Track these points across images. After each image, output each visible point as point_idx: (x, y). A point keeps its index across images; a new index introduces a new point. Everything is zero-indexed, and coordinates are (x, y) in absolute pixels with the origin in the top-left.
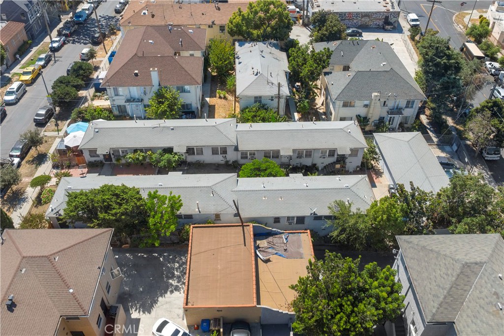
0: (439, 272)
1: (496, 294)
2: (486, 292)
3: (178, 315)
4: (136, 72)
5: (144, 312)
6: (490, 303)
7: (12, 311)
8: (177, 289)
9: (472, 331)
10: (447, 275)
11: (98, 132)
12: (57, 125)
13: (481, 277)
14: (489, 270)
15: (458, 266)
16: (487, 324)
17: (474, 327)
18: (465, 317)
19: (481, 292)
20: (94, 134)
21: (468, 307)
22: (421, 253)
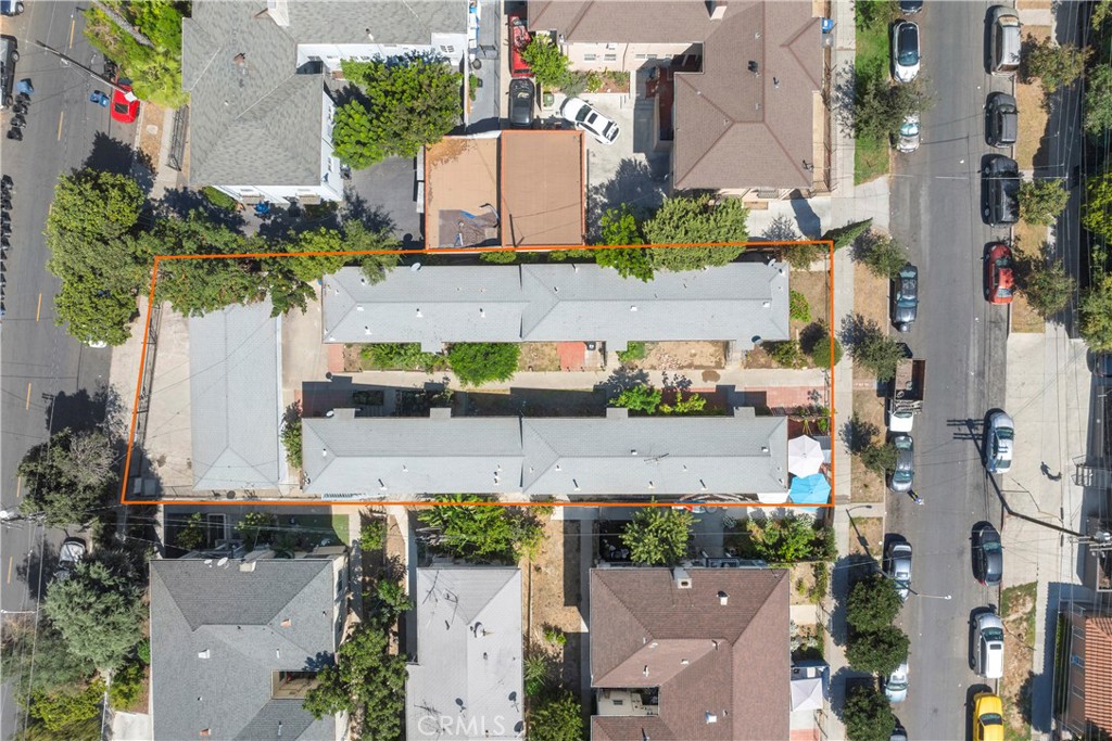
0: (290, 122)
1: (241, 85)
2: (250, 91)
3: (594, 155)
4: (724, 601)
5: (630, 160)
6: (251, 78)
7: (751, 63)
8: (597, 190)
9: (281, 59)
10: (282, 115)
11: (763, 448)
12: (863, 541)
13: (247, 107)
14: (234, 112)
15: (267, 121)
16: (264, 61)
17: (278, 63)
18: (282, 75)
19: (255, 92)
20: (768, 443)
21: (275, 82)
22: (300, 150)
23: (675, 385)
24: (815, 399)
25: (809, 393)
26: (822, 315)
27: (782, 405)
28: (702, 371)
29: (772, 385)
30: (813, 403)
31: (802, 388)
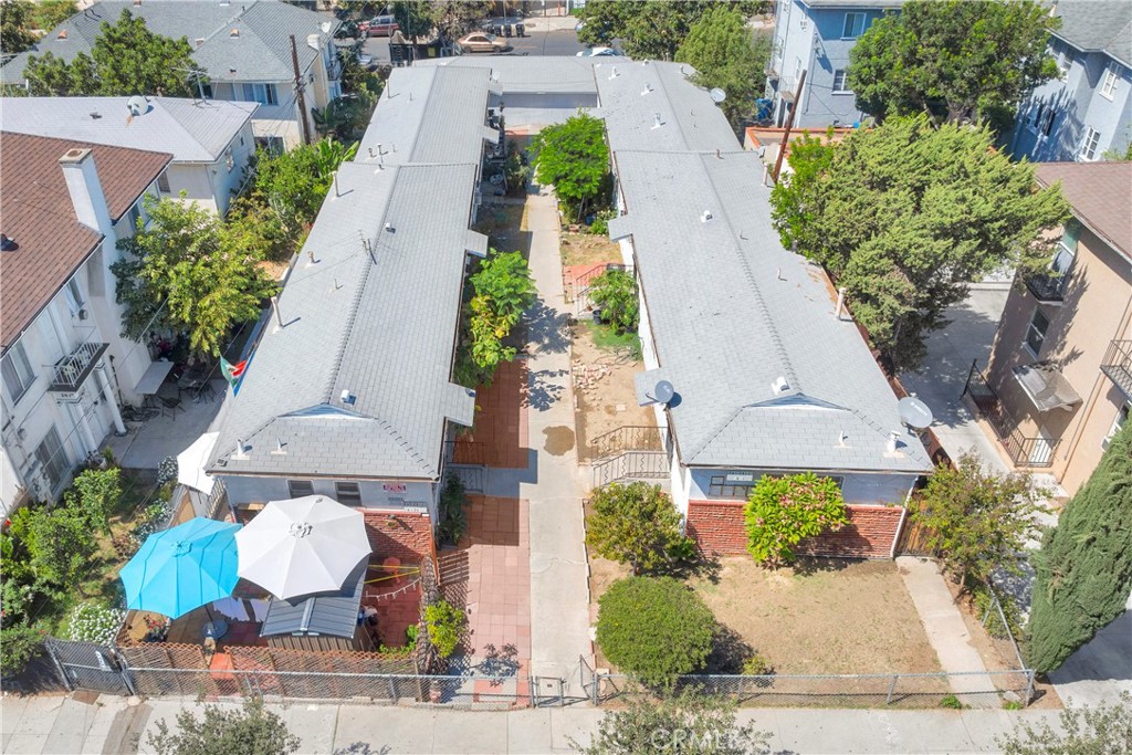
23: (537, 386)
24: (489, 666)
25: (511, 650)
26: (784, 682)
27: (473, 577)
28: (572, 427)
29: (533, 559)
30: (477, 659)
31: (526, 631)
